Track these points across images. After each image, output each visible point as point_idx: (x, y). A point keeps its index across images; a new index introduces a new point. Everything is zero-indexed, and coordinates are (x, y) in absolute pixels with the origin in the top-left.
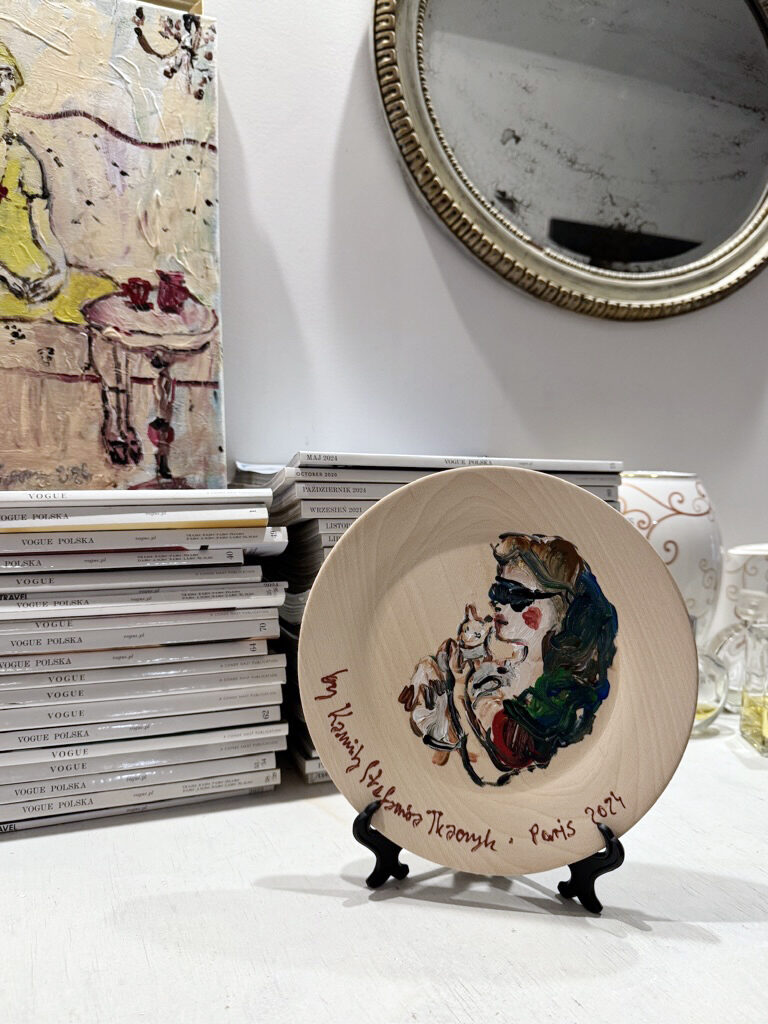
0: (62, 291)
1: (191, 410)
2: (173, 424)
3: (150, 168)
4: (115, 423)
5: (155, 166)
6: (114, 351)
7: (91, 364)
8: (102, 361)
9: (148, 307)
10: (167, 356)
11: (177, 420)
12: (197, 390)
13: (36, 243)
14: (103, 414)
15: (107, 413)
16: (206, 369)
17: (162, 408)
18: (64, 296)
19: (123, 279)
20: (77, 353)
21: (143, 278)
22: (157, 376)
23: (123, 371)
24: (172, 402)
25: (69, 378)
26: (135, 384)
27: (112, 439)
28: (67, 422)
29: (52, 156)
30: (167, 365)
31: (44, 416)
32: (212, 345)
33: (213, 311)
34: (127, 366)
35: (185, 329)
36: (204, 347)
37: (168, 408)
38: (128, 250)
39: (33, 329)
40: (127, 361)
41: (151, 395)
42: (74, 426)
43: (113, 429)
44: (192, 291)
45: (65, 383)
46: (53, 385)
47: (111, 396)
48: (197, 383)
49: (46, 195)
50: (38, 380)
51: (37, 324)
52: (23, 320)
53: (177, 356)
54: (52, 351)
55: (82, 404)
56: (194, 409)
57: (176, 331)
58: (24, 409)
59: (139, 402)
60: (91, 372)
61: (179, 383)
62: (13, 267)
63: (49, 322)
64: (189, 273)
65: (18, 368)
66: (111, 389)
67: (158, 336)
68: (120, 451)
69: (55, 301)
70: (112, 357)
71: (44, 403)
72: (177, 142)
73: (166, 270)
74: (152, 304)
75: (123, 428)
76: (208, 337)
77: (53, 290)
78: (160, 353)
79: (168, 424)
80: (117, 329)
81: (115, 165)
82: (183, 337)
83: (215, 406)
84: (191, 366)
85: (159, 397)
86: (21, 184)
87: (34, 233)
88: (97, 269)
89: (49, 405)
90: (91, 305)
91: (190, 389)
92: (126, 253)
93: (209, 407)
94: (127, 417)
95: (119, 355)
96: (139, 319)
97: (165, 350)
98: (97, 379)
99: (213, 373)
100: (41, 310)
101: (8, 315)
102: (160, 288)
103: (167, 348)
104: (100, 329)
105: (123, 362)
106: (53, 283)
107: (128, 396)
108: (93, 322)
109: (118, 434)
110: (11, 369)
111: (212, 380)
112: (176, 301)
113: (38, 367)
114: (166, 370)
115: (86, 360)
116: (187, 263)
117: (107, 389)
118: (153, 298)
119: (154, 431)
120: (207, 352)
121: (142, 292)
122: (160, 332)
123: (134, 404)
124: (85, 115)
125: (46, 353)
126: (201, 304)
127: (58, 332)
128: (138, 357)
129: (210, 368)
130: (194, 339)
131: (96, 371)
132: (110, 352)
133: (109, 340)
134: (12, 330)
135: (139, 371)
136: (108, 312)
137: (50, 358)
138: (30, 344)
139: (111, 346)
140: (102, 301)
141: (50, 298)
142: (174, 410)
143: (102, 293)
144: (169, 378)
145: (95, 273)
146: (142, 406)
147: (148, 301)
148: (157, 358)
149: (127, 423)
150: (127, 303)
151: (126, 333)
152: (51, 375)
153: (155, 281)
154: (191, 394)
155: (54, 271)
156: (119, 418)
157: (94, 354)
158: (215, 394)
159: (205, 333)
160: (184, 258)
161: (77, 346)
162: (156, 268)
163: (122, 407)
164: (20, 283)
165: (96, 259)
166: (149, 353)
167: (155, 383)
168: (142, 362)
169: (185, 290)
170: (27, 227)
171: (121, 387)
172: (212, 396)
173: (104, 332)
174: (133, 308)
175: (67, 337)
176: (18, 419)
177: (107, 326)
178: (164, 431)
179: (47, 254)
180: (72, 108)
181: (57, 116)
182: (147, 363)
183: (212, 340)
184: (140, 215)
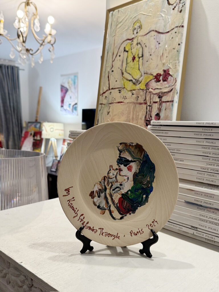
0: (142, 81)
1: (165, 110)
2: (161, 114)
3: (166, 39)
4: (148, 115)
5: (167, 38)
6: (151, 95)
7: (145, 100)
8: (148, 99)
9: (159, 81)
10: (162, 94)
11: (162, 113)
12: (168, 103)
13: (139, 69)
14: (146, 112)
15: (147, 112)
16: (171, 97)
17: (159, 110)
18: (142, 82)
19: (155, 74)
20: (143, 97)
21: (160, 73)
22: (159, 101)
23: (152, 100)
24: (161, 108)
25: (141, 104)
26: (154, 104)
27: (147, 119)
28: (139, 115)
29: (145, 45)
30: (162, 97)
31: (135, 114)
32: (174, 89)
33: (176, 79)
34: (153, 99)
35: (167, 86)
36: (172, 90)
37: (160, 110)
38: (157, 65)
39: (136, 92)
40: (153, 98)
41: (157, 107)
42: (140, 117)
43: (147, 117)
44: (171, 74)
45: (140, 105)
46: (138, 105)
47: (148, 107)
48: (168, 102)
49: (142, 56)
50: (135, 105)
51: (136, 91)
52: (134, 90)
53: (164, 94)
54: (138, 97)
55: (142, 110)
56: (166, 110)
57: (166, 87)
58: (132, 113)
59: (154, 109)
60: (145, 102)
61: (164, 102)
62: (134, 77)
63: (139, 90)
64: (171, 68)
65: (132, 102)
66: (149, 106)
67: (161, 89)
68: (148, 122)
69: (141, 84)
70: (150, 97)
71: (135, 111)
72: (173, 29)
73: (165, 69)
74: (160, 80)
75: (150, 116)
76: (173, 87)
77: (141, 81)
78: (160, 94)
79: (159, 114)
80: (152, 89)
81: (158, 42)
82: (167, 88)
83: (171, 108)
84: (167, 96)
85: (158, 107)
86: (138, 55)
87: (139, 67)
88: (150, 73)
89: (136, 111)
90: (147, 83)
91: (166, 104)
92: (157, 67)
93: (170, 108)
94: (151, 113)
95: (151, 96)
96: (157, 85)
97: (162, 93)
98: (146, 103)
99: (173, 98)
100: (138, 87)
101: (132, 89)
102: (163, 75)
103: (162, 92)
104: (148, 89)
105: (152, 98)
106: (140, 79)
107: (152, 107)
108: (147, 88)
109: (148, 118)
110: (130, 103)
111: (172, 100)
112: (166, 78)
113: (135, 102)
114: (161, 99)
115: (145, 99)
116: (171, 65)
117: (148, 106)
118: (161, 78)
119: (156, 117)
120: (172, 91)
121: (159, 77)
122: (161, 88)
123: (153, 109)
124: (153, 31)
125: (137, 97)
126: (173, 77)
127: (140, 92)
128: (155, 96)
129: (172, 96)
130: (169, 88)
131: (146, 101)
132: (150, 95)
133: (150, 92)
134: (132, 93)
135: (155, 100)
136: (151, 85)
137: (138, 99)
138: (134, 96)
139: (150, 94)
140: (150, 82)
141: (140, 83)
142: (161, 110)
143: (150, 80)
144: (161, 101)
145: (149, 74)
146: (154, 110)
147: (160, 79)
148: (160, 96)
149: (151, 115)
150: (155, 81)
151: (154, 90)
152: (137, 103)
153: (162, 73)
154: (166, 105)
155: (141, 76)
156: (149, 113)
157: (146, 96)
158: (172, 104)
159: (172, 86)
160: (170, 64)
161: (143, 95)
162: (163, 69)
163: (150, 110)
164: (135, 80)
165: (150, 70)
166: (158, 94)
167: (158, 103)
168: (156, 97)
169: (169, 74)
170: (138, 66)
171: (151, 105)
172: (171, 105)
173: (149, 90)
174: (156, 82)
175: (141, 93)
176: (130, 115)
177: (150, 88)
178: (158, 117)
179: (141, 72)
180: (150, 30)
181: (147, 34)
182: (157, 97)
183: (174, 87)
184: (161, 54)
